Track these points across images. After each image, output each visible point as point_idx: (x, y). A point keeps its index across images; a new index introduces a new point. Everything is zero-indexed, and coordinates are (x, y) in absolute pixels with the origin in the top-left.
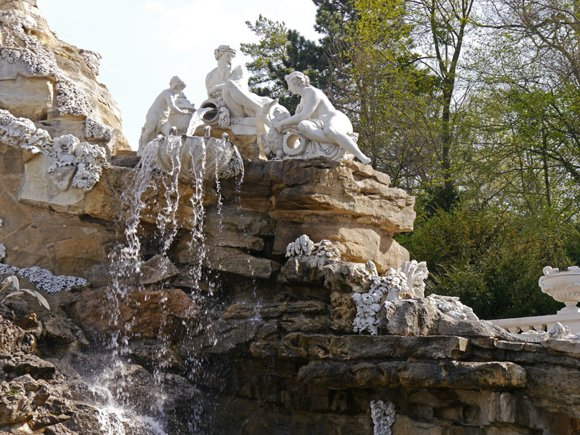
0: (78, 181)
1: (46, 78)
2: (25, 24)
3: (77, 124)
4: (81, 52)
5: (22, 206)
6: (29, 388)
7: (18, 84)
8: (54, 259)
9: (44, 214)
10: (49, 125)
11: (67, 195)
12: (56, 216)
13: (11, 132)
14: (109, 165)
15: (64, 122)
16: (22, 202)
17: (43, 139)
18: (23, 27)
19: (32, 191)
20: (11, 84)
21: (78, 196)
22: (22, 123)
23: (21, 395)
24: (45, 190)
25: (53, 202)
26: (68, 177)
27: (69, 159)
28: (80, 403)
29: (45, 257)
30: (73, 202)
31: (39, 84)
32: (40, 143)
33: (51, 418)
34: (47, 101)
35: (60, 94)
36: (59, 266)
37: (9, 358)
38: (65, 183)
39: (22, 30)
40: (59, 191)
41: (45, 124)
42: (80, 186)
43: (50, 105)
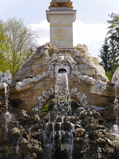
0: (102, 89)
1: (94, 68)
2: (88, 56)
3: (100, 77)
4: (96, 58)
5: (90, 94)
6: (101, 131)
7: (88, 70)
8: (97, 104)
9: (95, 95)
10: (95, 78)
11: (100, 92)
12: (97, 95)
13: (89, 80)
14: (108, 86)
15: (98, 77)
16: (91, 93)
17: (94, 81)
18: (87, 57)
19: (93, 91)
20: (87, 70)
21: (102, 92)
22: (90, 78)
23: (100, 133)
24: (95, 91)
25: (97, 93)
26: (100, 89)
27: (99, 85)
28: (109, 133)
29: (95, 104)
30: (101, 93)
31: (92, 70)
32: (94, 82)
33: (104, 136)
34: (94, 73)
35: (96, 71)
36: (98, 105)
37: (97, 126)
38: (99, 90)
39: (87, 58)
40: (98, 91)
41: (94, 77)
42: (102, 90)
43: (94, 74)
